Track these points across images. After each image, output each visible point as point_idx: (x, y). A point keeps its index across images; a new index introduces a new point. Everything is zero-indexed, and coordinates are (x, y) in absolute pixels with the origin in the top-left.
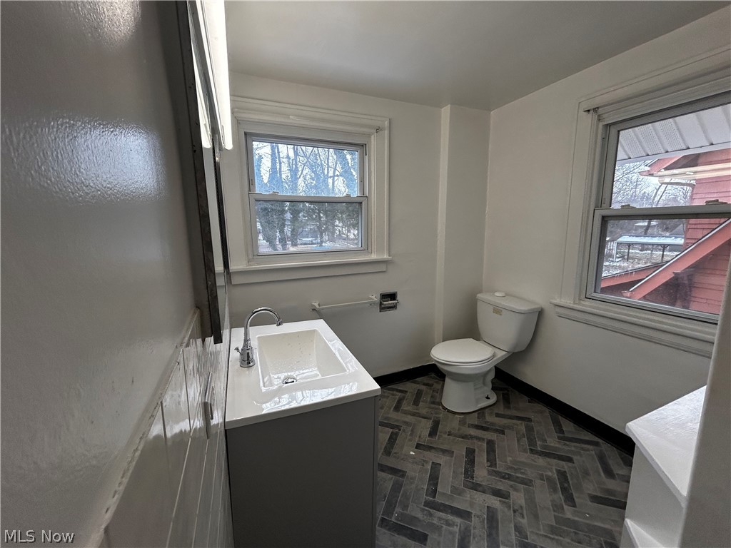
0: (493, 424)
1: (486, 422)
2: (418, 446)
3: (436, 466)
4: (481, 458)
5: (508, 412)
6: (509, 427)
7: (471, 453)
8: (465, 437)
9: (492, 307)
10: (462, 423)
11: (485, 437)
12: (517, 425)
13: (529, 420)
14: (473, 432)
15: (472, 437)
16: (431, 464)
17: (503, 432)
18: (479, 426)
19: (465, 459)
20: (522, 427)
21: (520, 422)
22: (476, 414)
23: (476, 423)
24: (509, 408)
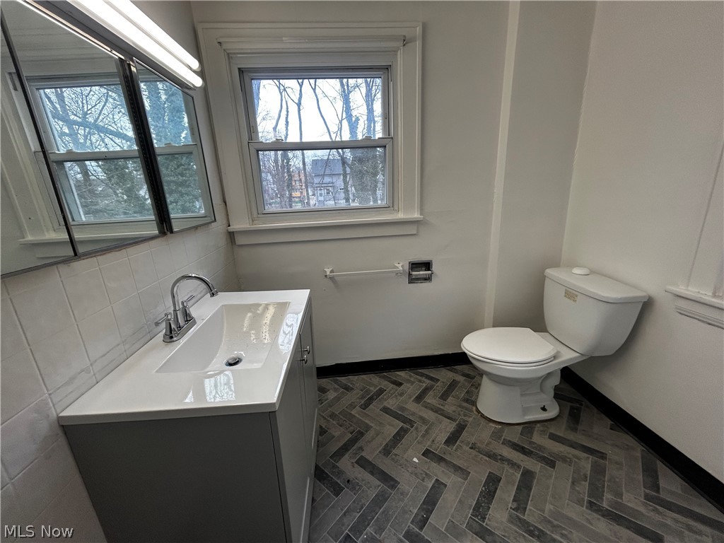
0: (541, 448)
1: (531, 443)
2: (427, 453)
3: (439, 486)
4: (506, 493)
5: (571, 436)
6: (564, 459)
7: (493, 482)
8: (493, 456)
9: (564, 289)
10: (496, 435)
11: (521, 464)
12: (579, 459)
13: (603, 456)
14: (507, 452)
15: (503, 459)
16: (433, 482)
17: (552, 464)
18: (518, 445)
19: (481, 488)
20: (587, 463)
21: (586, 455)
22: (520, 428)
23: (516, 441)
24: (575, 430)
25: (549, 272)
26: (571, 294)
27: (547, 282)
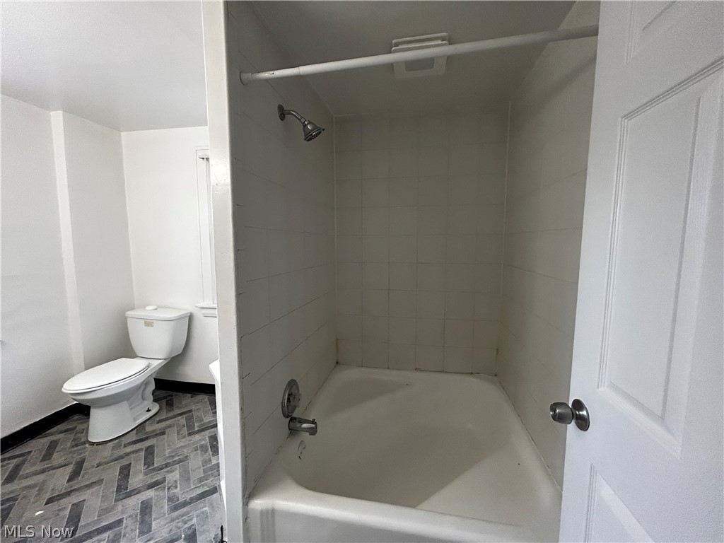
0: (153, 431)
1: (146, 433)
2: (50, 501)
3: (76, 505)
4: (137, 466)
5: (171, 414)
6: (170, 426)
7: (125, 469)
8: (118, 458)
9: (143, 321)
10: (117, 447)
11: (143, 447)
12: (178, 421)
13: (190, 411)
14: (130, 449)
15: (128, 454)
16: (70, 507)
17: (163, 433)
18: (137, 440)
19: (117, 478)
20: (182, 420)
21: (181, 417)
22: (135, 431)
23: (134, 439)
24: (172, 410)
25: (129, 313)
26: (149, 323)
27: (129, 321)
